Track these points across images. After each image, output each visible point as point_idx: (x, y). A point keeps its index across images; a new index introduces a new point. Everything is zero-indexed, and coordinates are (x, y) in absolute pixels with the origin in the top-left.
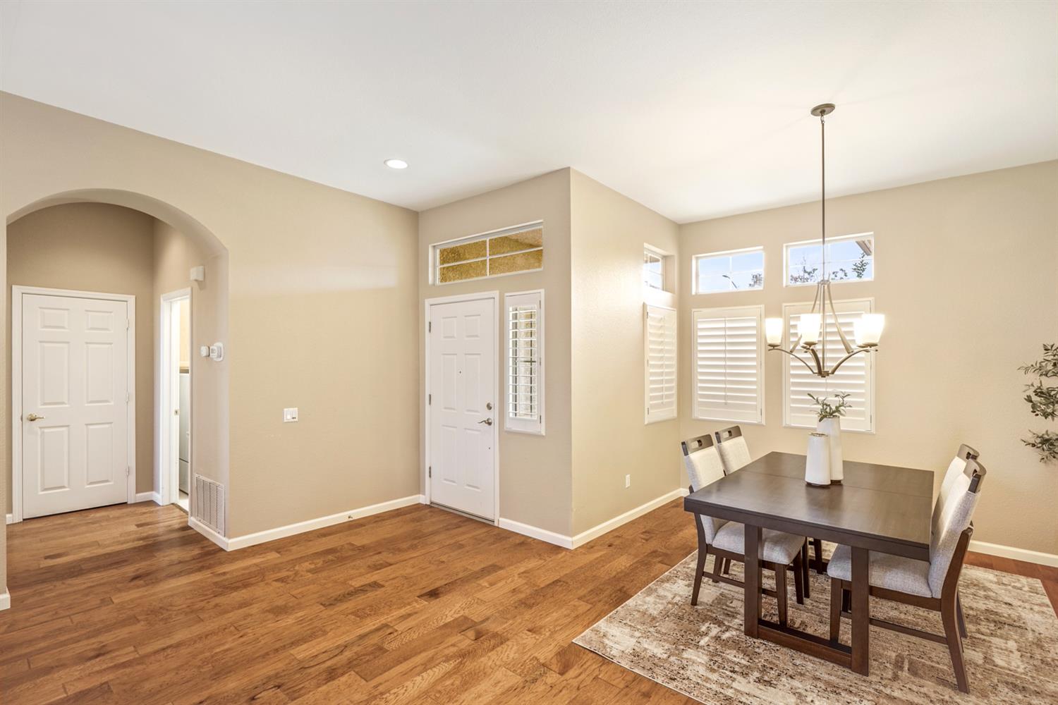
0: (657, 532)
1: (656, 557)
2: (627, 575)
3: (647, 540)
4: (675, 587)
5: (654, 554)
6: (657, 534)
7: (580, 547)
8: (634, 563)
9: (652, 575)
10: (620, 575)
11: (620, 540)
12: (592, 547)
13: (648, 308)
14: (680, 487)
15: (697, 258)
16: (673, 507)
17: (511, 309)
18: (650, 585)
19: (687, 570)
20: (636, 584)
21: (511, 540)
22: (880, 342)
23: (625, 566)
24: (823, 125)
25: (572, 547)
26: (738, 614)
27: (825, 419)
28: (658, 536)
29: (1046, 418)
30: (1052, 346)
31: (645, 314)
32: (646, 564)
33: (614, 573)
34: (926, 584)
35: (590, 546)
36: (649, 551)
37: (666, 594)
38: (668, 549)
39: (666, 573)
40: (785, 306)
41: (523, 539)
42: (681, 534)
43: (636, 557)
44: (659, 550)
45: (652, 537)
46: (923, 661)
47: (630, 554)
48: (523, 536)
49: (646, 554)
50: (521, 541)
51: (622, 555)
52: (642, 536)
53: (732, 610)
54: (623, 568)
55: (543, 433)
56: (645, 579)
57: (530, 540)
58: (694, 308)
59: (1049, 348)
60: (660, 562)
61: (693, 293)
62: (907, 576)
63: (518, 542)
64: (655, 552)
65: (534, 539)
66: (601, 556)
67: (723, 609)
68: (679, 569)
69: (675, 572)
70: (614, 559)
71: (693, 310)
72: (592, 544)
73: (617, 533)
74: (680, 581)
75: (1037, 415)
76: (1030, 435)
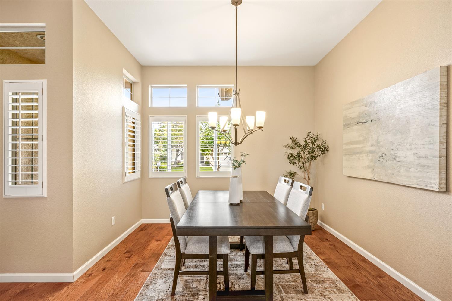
0: (134, 250)
1: (139, 268)
2: (122, 289)
3: (129, 257)
4: (157, 286)
5: (136, 266)
6: (135, 252)
7: (80, 278)
8: (124, 278)
9: (139, 282)
10: (116, 291)
11: (111, 263)
12: (90, 275)
13: (126, 109)
14: (141, 218)
15: (152, 87)
16: (140, 231)
17: (10, 94)
18: (140, 291)
19: (160, 271)
20: (130, 295)
21: (10, 292)
22: (264, 126)
23: (119, 282)
24: (237, 10)
25: (73, 281)
26: (200, 291)
27: (236, 168)
28: (136, 252)
29: (294, 165)
30: (293, 137)
31: (124, 114)
32: (133, 275)
33: (112, 291)
34: (291, 246)
35: (88, 275)
36: (133, 265)
37: (153, 294)
38: (145, 260)
39: (149, 278)
40: (197, 116)
41: (23, 287)
42: (149, 248)
43: (125, 272)
44: (139, 262)
45: (132, 255)
46: (285, 283)
47: (120, 272)
48: (23, 283)
49: (131, 268)
50: (22, 289)
51: (114, 274)
52: (126, 255)
53: (195, 290)
54: (117, 284)
55: (45, 195)
56: (135, 288)
57: (30, 286)
58: (149, 115)
59: (292, 138)
60: (143, 271)
61: (150, 106)
62: (284, 244)
63: (18, 291)
64: (137, 264)
65: (36, 284)
66: (98, 281)
67: (190, 291)
68: (156, 272)
69: (154, 275)
70: (110, 279)
71: (150, 116)
72: (89, 273)
73: (106, 258)
74: (158, 281)
75: (291, 164)
76: (285, 172)
